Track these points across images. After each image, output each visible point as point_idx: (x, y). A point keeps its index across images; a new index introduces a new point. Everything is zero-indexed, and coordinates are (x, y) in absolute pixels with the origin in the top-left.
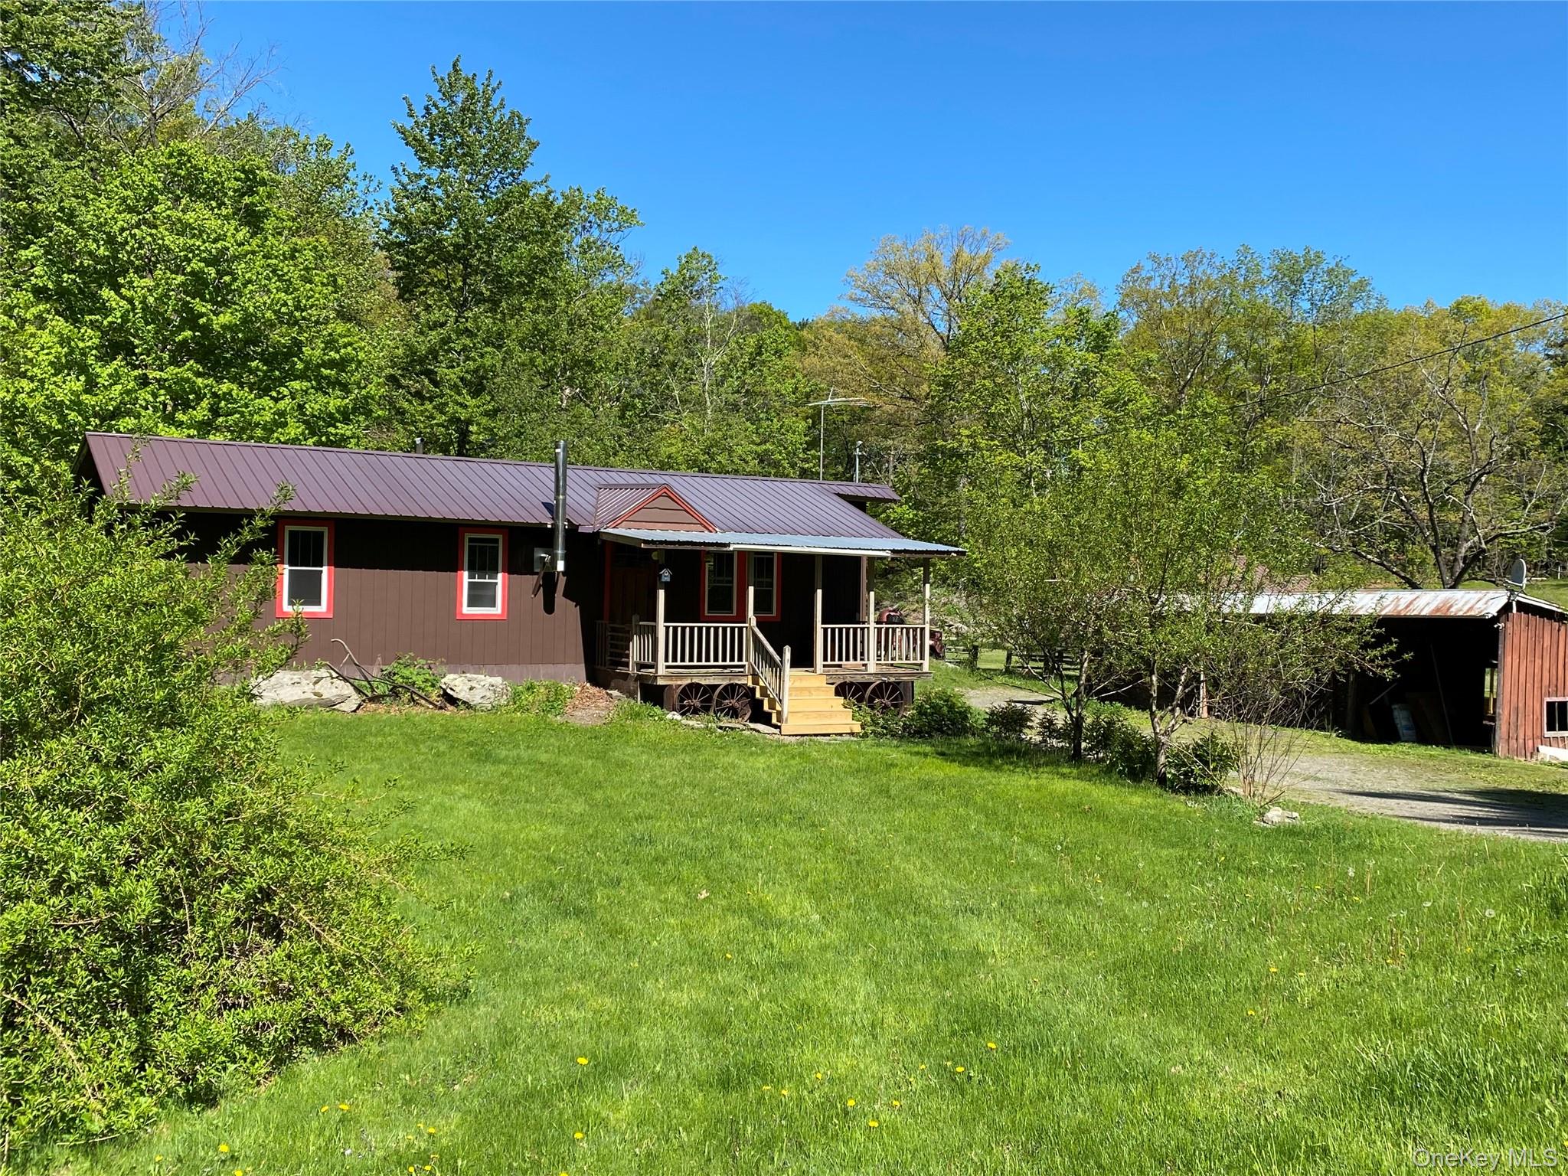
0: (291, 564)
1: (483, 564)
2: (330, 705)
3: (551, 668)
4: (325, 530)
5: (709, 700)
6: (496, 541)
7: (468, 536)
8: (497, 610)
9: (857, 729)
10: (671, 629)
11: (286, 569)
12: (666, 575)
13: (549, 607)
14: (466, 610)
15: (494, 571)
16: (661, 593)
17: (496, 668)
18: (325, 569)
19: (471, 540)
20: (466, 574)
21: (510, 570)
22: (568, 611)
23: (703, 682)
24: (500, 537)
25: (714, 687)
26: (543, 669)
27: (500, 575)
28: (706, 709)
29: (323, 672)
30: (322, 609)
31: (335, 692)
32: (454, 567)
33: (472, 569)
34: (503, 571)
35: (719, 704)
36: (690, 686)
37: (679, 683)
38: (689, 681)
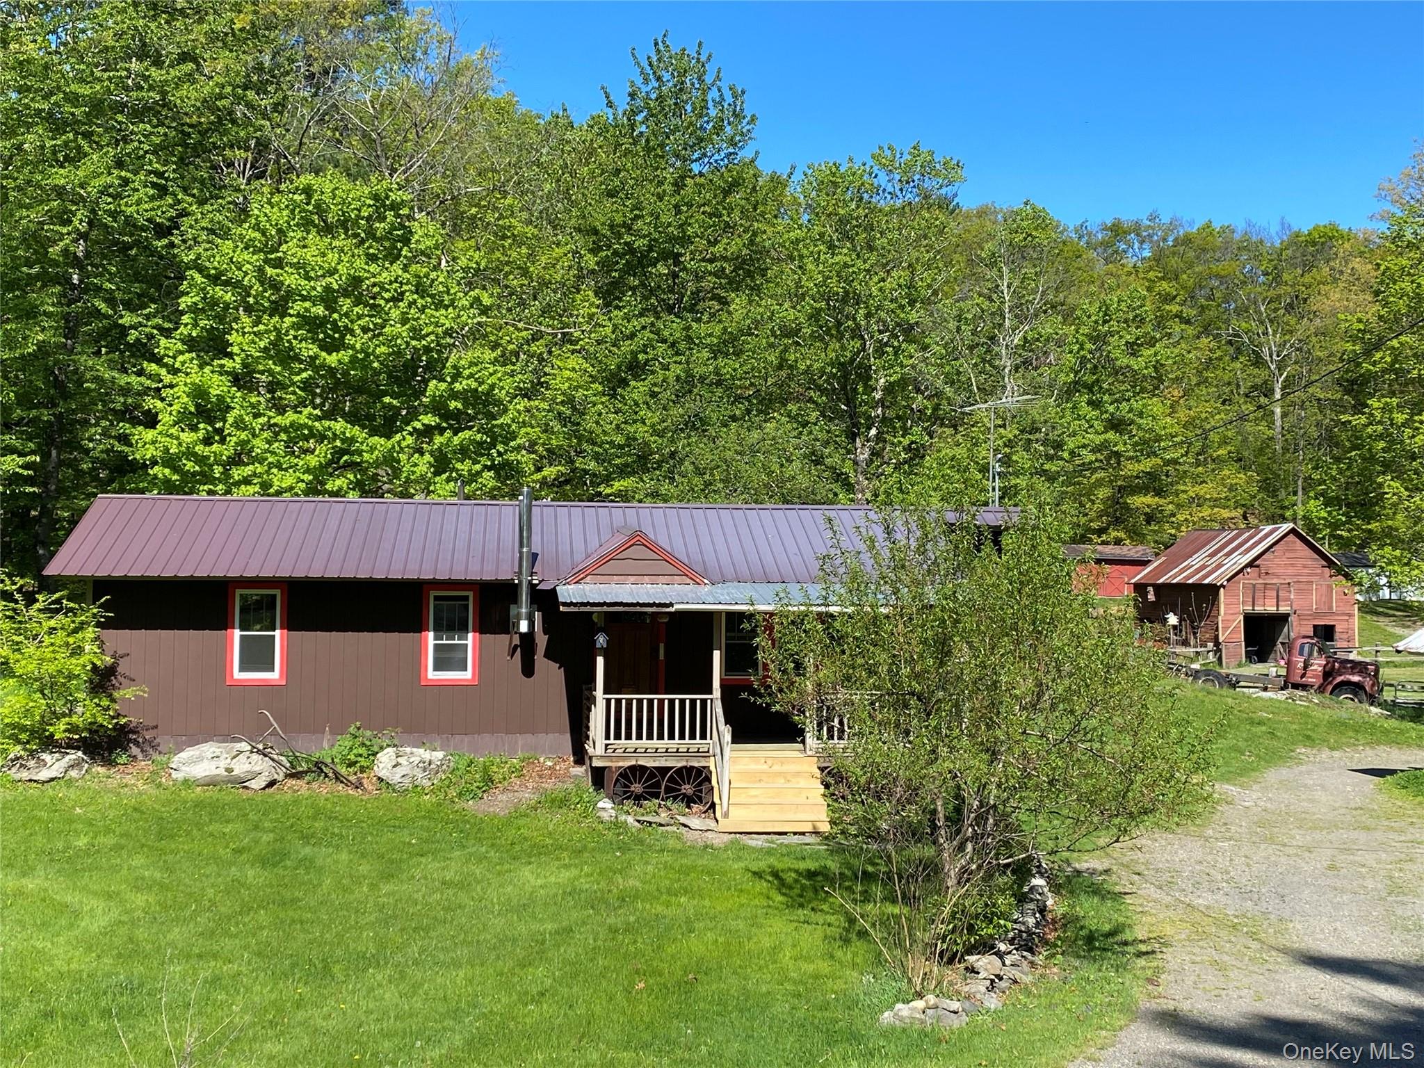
0: (242, 630)
1: (452, 624)
2: (241, 782)
3: (529, 738)
4: (278, 592)
5: (658, 785)
6: (466, 598)
7: (433, 594)
8: (467, 675)
9: (825, 827)
10: (613, 702)
11: (237, 633)
12: (601, 640)
13: (528, 670)
14: (432, 675)
15: (463, 628)
16: (600, 661)
17: (466, 739)
18: (277, 633)
19: (436, 598)
20: (431, 635)
21: (482, 629)
22: (550, 674)
23: (650, 764)
24: (470, 594)
25: (663, 771)
26: (521, 739)
27: (470, 635)
28: (657, 796)
29: (244, 746)
30: (274, 676)
31: (247, 767)
32: (419, 627)
33: (437, 629)
34: (474, 631)
35: (668, 789)
36: (632, 768)
37: (621, 764)
38: (633, 763)
